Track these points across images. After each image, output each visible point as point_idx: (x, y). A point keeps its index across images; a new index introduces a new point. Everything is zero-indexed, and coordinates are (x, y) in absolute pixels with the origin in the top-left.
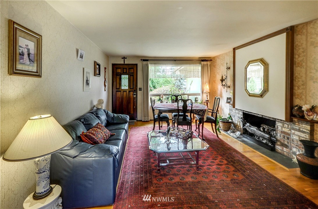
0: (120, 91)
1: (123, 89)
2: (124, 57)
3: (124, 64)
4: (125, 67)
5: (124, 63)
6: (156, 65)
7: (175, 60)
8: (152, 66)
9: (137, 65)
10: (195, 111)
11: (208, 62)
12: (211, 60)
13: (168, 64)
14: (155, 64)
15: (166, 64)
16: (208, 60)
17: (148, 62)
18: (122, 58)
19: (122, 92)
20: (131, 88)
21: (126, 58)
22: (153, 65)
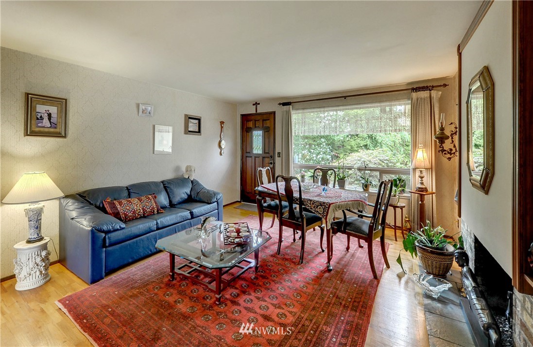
0: (251, 157)
1: (255, 154)
2: (256, 103)
3: (257, 114)
4: (258, 118)
5: (256, 111)
6: (305, 111)
7: (345, 97)
8: (299, 113)
9: (274, 113)
10: (310, 204)
11: (434, 93)
12: (445, 85)
13: (328, 107)
14: (303, 109)
15: (324, 107)
16: (433, 87)
17: (289, 108)
18: (254, 105)
19: (253, 158)
20: (266, 152)
21: (259, 104)
22: (301, 111)
